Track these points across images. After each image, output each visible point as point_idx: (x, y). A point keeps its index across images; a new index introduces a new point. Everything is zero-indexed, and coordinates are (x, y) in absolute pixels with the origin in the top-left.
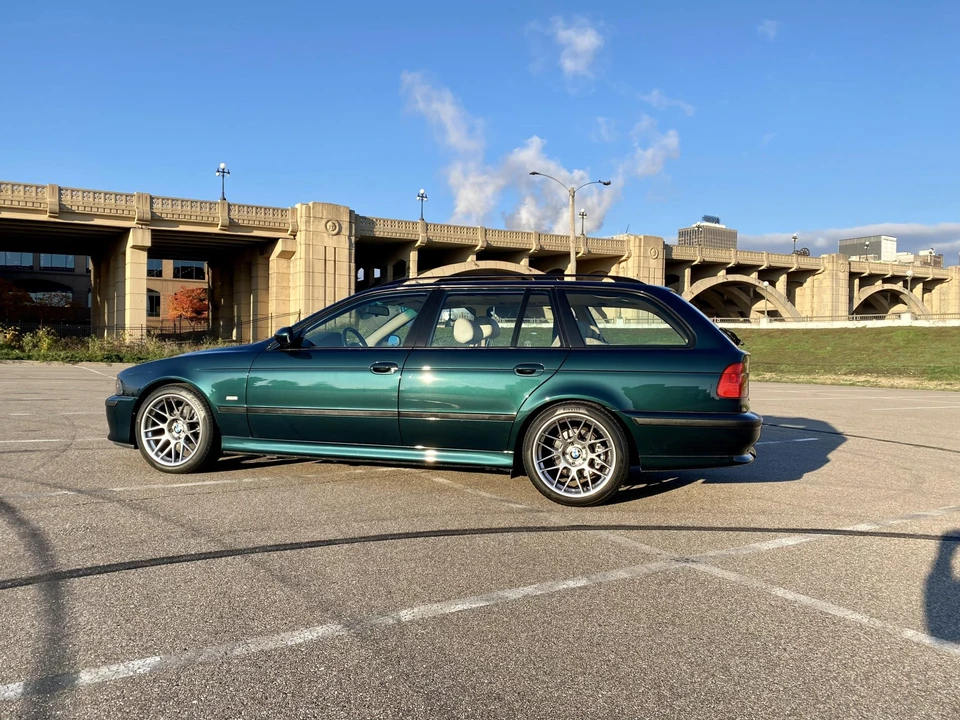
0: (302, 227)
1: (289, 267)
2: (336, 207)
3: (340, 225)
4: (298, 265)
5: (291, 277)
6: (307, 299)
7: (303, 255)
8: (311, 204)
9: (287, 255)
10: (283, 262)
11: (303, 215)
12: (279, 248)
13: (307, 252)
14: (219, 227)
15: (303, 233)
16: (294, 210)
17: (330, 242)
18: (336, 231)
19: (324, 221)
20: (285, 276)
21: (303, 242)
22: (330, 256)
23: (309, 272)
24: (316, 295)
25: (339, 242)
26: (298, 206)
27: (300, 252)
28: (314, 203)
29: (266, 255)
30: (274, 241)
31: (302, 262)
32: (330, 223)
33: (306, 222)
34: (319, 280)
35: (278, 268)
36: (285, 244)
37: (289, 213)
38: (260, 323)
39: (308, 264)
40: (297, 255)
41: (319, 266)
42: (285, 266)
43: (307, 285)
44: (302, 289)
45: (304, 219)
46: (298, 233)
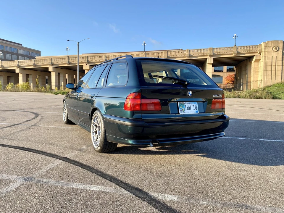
0: (263, 50)
1: (258, 65)
2: (277, 42)
3: (278, 48)
4: (261, 64)
5: (259, 68)
6: (264, 75)
7: (263, 60)
8: (267, 42)
9: (258, 61)
10: (256, 63)
11: (264, 46)
12: (254, 59)
13: (265, 59)
14: (234, 54)
15: (263, 53)
16: (260, 45)
17: (274, 54)
18: (277, 50)
19: (272, 47)
20: (257, 68)
21: (263, 55)
22: (274, 59)
23: (265, 66)
24: (268, 74)
25: (278, 54)
26: (262, 43)
27: (262, 59)
28: (268, 42)
30: (253, 57)
31: (263, 62)
32: (274, 48)
33: (265, 48)
34: (269, 68)
35: (254, 65)
36: (257, 57)
37: (259, 47)
39: (265, 63)
40: (261, 60)
41: (270, 63)
42: (257, 65)
43: (264, 71)
44: (263, 72)
45: (264, 48)
46: (262, 53)
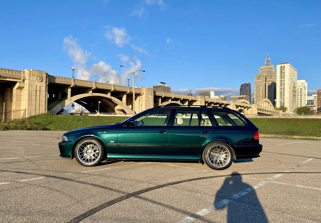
0: (27, 78)
1: (21, 92)
2: (41, 72)
3: (42, 78)
4: (25, 93)
5: (22, 96)
6: (29, 105)
7: (27, 89)
8: (31, 70)
9: (20, 88)
10: (19, 91)
11: (28, 74)
12: (17, 85)
13: (29, 87)
15: (28, 80)
16: (24, 72)
17: (39, 84)
18: (41, 80)
19: (36, 77)
20: (19, 96)
21: (27, 83)
22: (38, 89)
23: (30, 95)
24: (32, 103)
25: (42, 84)
26: (26, 70)
27: (26, 87)
28: (32, 70)
29: (11, 88)
30: (16, 83)
31: (27, 91)
32: (38, 77)
33: (29, 76)
34: (34, 98)
35: (17, 93)
36: (20, 84)
37: (22, 73)
38: (7, 114)
39: (29, 92)
40: (25, 88)
41: (34, 93)
42: (20, 92)
43: (29, 100)
44: (27, 101)
45: (28, 75)
46: (26, 80)
